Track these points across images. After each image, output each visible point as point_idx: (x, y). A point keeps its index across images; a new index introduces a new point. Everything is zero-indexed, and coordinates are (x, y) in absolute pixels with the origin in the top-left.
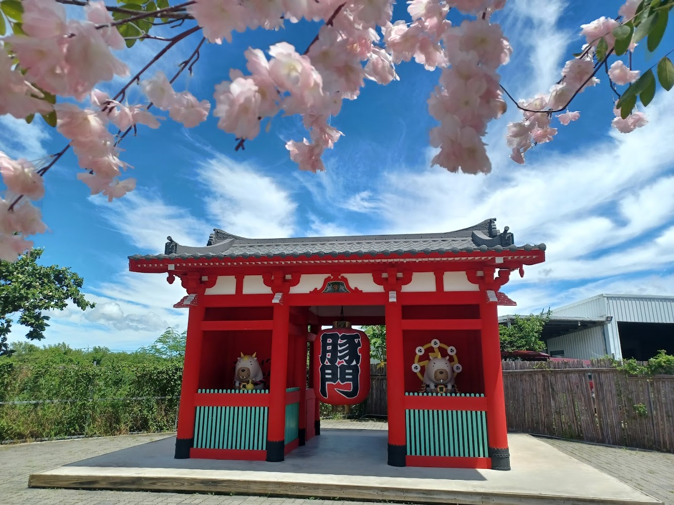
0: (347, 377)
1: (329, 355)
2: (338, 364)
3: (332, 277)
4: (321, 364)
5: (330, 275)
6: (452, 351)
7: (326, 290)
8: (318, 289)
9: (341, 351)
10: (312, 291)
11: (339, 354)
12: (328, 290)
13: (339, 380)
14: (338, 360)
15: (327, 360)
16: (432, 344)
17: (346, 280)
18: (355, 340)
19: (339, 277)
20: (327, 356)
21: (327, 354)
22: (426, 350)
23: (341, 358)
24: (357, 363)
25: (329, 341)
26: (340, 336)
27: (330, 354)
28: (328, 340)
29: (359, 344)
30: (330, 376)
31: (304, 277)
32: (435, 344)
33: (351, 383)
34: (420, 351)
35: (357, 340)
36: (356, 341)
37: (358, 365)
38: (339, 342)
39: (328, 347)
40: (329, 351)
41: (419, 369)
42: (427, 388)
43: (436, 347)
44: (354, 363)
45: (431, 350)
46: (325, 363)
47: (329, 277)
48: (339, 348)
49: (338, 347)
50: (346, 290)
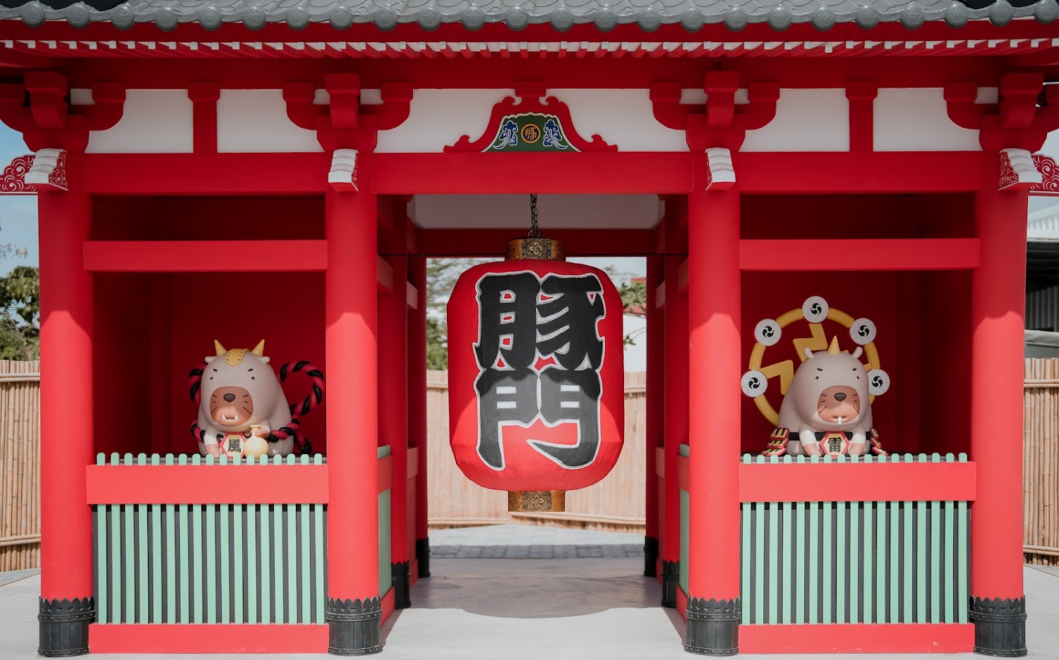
0: (565, 404)
1: (506, 342)
2: (538, 366)
3: (518, 101)
4: (482, 370)
5: (510, 92)
6: (864, 331)
7: (498, 143)
8: (472, 140)
9: (546, 329)
10: (452, 143)
11: (540, 338)
12: (505, 142)
13: (539, 416)
14: (538, 354)
15: (500, 356)
16: (806, 311)
17: (562, 111)
18: (589, 294)
19: (543, 100)
20: (502, 345)
21: (502, 338)
22: (784, 330)
23: (547, 347)
24: (595, 363)
25: (508, 296)
26: (541, 280)
27: (510, 337)
28: (503, 293)
29: (597, 309)
30: (512, 405)
31: (423, 99)
32: (815, 309)
33: (578, 422)
34: (768, 332)
35: (594, 293)
36: (591, 296)
37: (598, 371)
38: (540, 302)
39: (503, 316)
40: (507, 329)
41: (763, 385)
42: (792, 442)
43: (815, 319)
44: (586, 364)
45: (801, 329)
46: (495, 366)
47: (508, 100)
48: (540, 320)
49: (538, 315)
50: (563, 142)
